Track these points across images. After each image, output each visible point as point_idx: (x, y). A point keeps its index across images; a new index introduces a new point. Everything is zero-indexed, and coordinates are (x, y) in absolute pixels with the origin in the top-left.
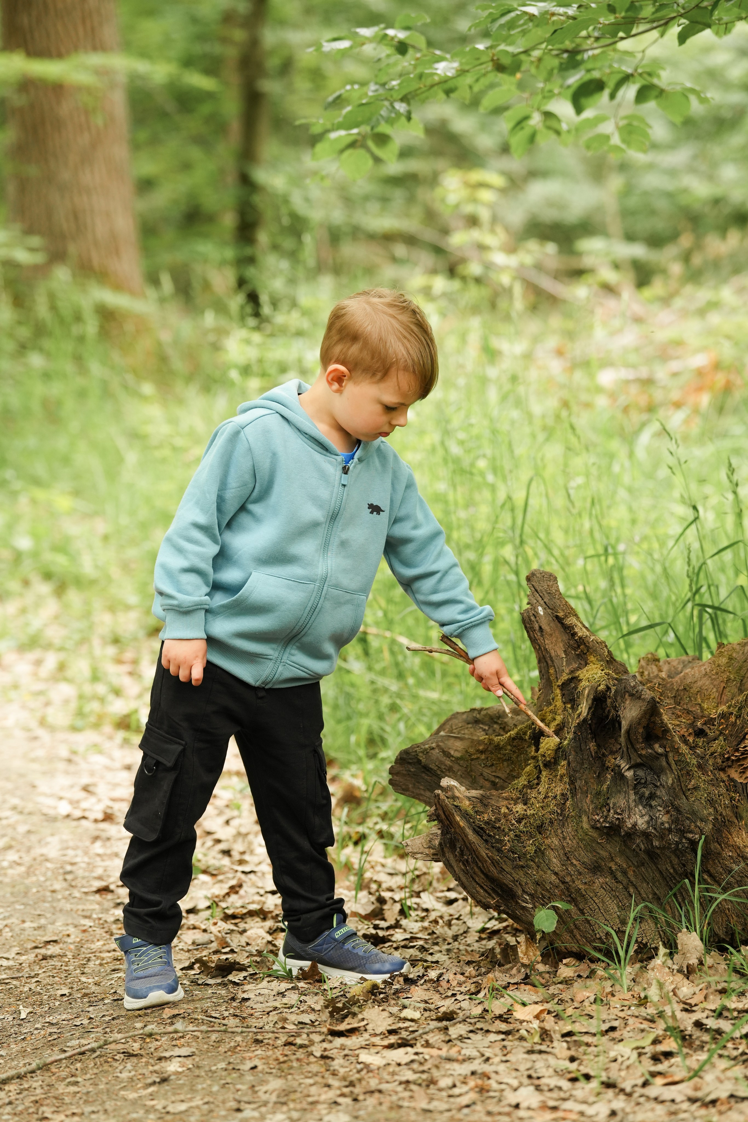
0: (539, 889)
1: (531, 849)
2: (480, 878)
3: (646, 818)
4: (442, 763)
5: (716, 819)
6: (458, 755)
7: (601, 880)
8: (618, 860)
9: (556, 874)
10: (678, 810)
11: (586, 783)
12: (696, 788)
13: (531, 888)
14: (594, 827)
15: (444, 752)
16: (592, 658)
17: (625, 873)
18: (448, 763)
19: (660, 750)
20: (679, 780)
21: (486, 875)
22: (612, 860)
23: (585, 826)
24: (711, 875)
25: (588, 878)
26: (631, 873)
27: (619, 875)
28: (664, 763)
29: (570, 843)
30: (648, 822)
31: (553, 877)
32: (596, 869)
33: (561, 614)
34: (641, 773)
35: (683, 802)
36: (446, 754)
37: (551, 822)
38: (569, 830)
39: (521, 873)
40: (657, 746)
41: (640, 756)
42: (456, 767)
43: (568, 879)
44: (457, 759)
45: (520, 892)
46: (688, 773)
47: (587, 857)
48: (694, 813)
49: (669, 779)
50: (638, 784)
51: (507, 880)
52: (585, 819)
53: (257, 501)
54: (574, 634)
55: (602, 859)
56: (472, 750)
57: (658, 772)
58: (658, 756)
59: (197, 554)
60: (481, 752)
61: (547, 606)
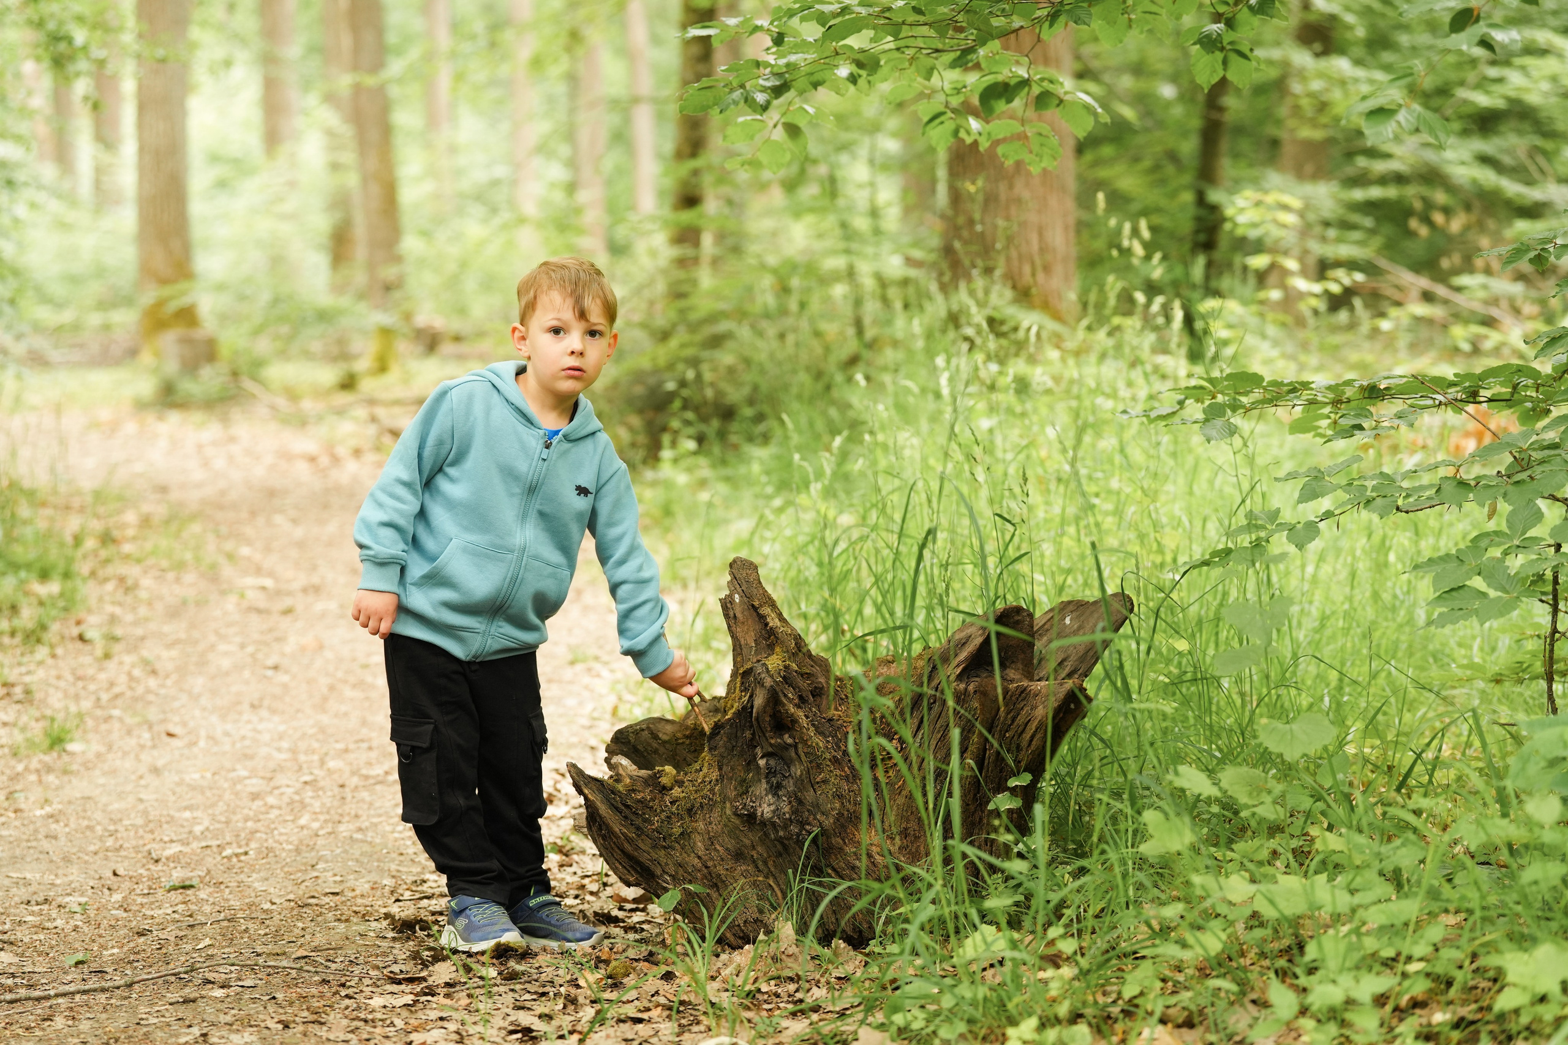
0: (681, 871)
1: (677, 830)
2: (618, 854)
3: (773, 808)
4: (649, 744)
5: (840, 814)
6: (665, 738)
7: (743, 868)
8: (759, 849)
9: (699, 858)
10: (800, 802)
11: (732, 769)
12: (825, 781)
13: (671, 869)
14: (736, 814)
15: (652, 733)
16: (778, 649)
17: (765, 863)
18: (655, 745)
19: (789, 741)
20: (808, 772)
21: (623, 851)
22: (754, 848)
23: (728, 812)
24: (834, 870)
25: (730, 864)
26: (770, 863)
27: (760, 863)
28: (793, 754)
29: (715, 828)
30: (774, 812)
31: (696, 861)
32: (739, 856)
33: (756, 603)
34: (772, 762)
35: (809, 796)
36: (655, 737)
37: (702, 806)
38: (715, 815)
39: (663, 852)
40: (786, 736)
41: (771, 745)
42: (662, 750)
43: (710, 864)
44: (665, 742)
45: (658, 872)
46: (818, 766)
47: (730, 844)
48: (817, 806)
49: (797, 770)
50: (770, 773)
51: (644, 858)
52: (728, 805)
53: (453, 464)
54: (767, 624)
55: (745, 846)
56: (679, 735)
57: (788, 763)
58: (786, 747)
59: (396, 510)
60: (687, 737)
61: (744, 594)
